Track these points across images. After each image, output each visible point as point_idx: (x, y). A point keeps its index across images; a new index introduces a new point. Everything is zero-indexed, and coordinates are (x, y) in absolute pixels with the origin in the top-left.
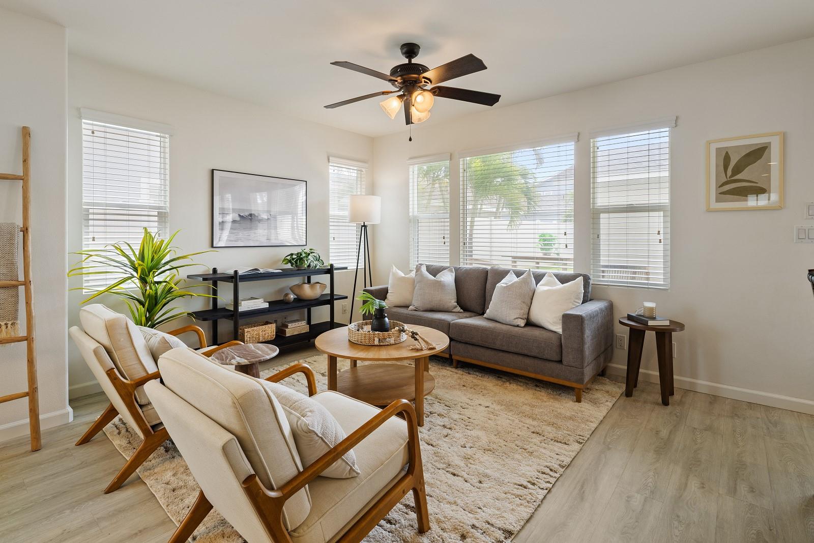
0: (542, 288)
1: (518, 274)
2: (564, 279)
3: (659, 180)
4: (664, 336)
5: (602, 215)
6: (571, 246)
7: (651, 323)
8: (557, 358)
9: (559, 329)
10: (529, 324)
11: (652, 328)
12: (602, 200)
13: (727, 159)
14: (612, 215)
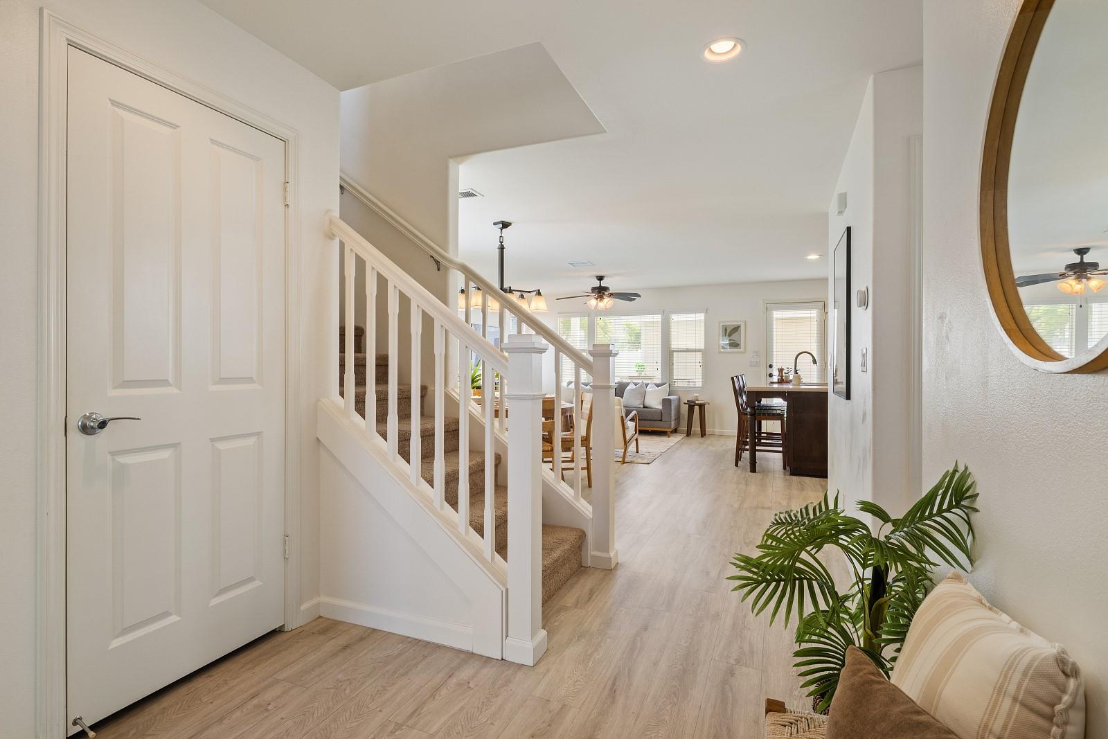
0: (649, 389)
1: (636, 384)
2: (658, 386)
3: (700, 321)
4: (702, 406)
5: (675, 353)
6: (660, 369)
7: (697, 402)
8: (660, 419)
9: (660, 407)
10: (644, 407)
11: (697, 405)
12: (674, 346)
13: (726, 330)
14: (680, 353)
